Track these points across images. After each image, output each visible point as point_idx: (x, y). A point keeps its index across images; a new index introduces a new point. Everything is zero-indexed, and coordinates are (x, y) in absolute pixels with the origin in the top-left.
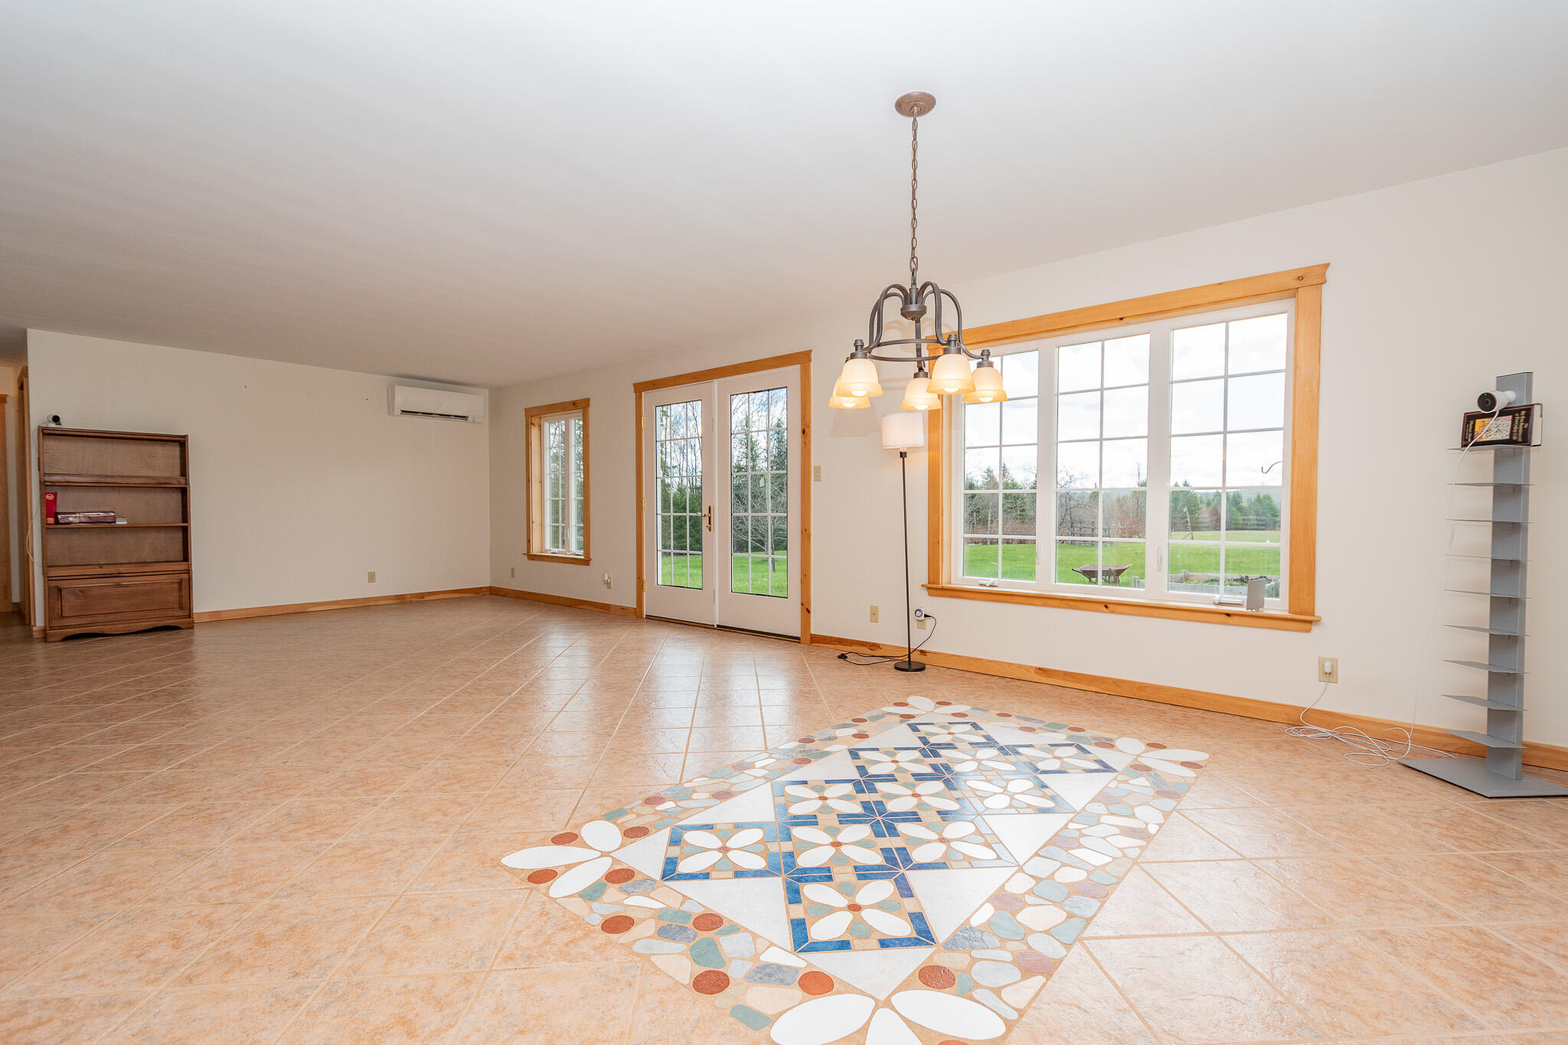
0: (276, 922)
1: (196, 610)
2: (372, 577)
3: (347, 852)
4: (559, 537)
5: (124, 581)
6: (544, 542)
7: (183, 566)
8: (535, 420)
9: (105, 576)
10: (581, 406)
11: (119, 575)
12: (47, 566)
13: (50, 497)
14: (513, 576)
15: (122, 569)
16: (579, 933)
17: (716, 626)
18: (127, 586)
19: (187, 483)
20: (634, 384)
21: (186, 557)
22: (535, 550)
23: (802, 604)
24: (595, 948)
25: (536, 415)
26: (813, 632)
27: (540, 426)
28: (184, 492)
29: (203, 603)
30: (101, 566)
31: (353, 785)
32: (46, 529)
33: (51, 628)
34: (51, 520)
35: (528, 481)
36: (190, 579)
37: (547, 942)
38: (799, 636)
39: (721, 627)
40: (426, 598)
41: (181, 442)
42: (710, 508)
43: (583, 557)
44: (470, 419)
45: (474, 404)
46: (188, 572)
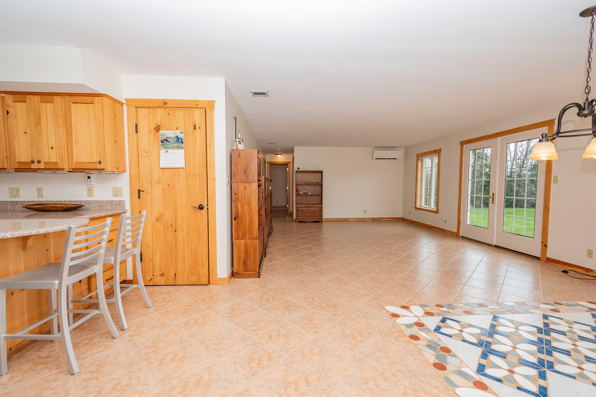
0: (331, 302)
1: (323, 218)
2: (365, 211)
3: (348, 291)
4: (428, 201)
5: (310, 209)
6: (422, 203)
7: (320, 206)
8: (420, 158)
9: (306, 207)
10: (438, 152)
11: (308, 207)
12: (296, 204)
13: (297, 187)
14: (410, 215)
15: (309, 206)
16: (402, 335)
17: (494, 245)
18: (310, 210)
19: (322, 183)
20: (460, 142)
21: (322, 204)
22: (418, 206)
23: (542, 242)
24: (405, 341)
25: (420, 156)
26: (548, 256)
27: (422, 160)
28: (322, 185)
29: (325, 216)
30: (305, 204)
31: (351, 274)
32: (296, 195)
33: (297, 219)
34: (297, 193)
35: (416, 180)
36: (322, 209)
37: (392, 333)
38: (540, 257)
39: (496, 246)
40: (381, 220)
41: (321, 172)
42: (493, 194)
43: (435, 210)
44: (397, 159)
45: (398, 154)
46: (322, 207)
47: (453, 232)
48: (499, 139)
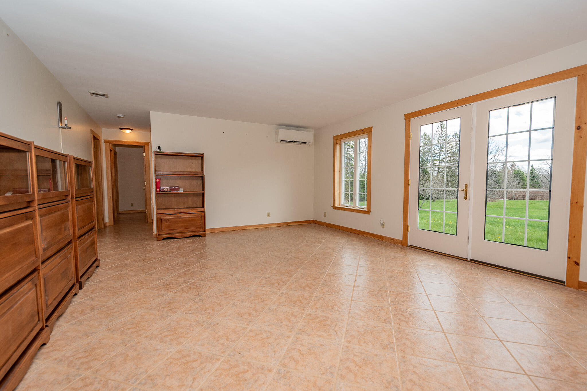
1: (206, 228)
2: (268, 215)
4: (350, 197)
5: (183, 216)
6: (342, 201)
7: (201, 210)
8: (338, 142)
9: (175, 214)
10: (367, 132)
11: (180, 213)
12: (157, 209)
13: (158, 181)
14: (325, 216)
15: (182, 211)
17: (469, 260)
18: (183, 218)
19: (203, 174)
20: (405, 115)
21: (203, 207)
22: (337, 205)
23: (569, 258)
25: (338, 139)
26: (581, 279)
27: (340, 145)
28: (202, 178)
29: (209, 226)
30: (174, 209)
32: (157, 195)
33: (159, 235)
34: (158, 190)
35: (334, 171)
36: (204, 215)
38: (565, 280)
39: (472, 261)
40: (289, 225)
41: (201, 157)
42: (466, 185)
43: (366, 210)
44: (307, 143)
46: (204, 212)
47: (396, 240)
48: (475, 105)
